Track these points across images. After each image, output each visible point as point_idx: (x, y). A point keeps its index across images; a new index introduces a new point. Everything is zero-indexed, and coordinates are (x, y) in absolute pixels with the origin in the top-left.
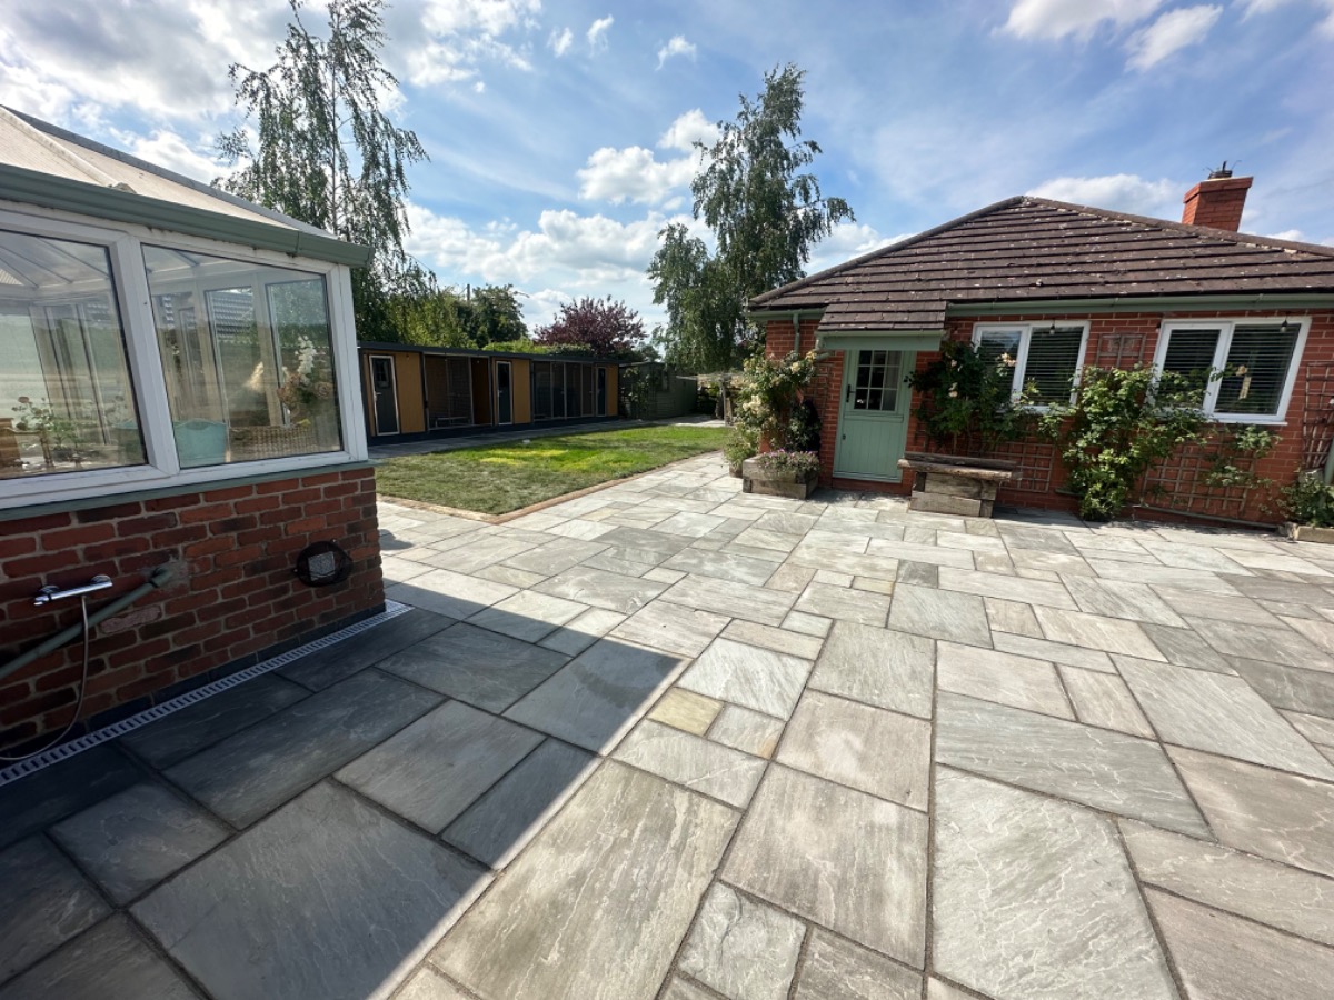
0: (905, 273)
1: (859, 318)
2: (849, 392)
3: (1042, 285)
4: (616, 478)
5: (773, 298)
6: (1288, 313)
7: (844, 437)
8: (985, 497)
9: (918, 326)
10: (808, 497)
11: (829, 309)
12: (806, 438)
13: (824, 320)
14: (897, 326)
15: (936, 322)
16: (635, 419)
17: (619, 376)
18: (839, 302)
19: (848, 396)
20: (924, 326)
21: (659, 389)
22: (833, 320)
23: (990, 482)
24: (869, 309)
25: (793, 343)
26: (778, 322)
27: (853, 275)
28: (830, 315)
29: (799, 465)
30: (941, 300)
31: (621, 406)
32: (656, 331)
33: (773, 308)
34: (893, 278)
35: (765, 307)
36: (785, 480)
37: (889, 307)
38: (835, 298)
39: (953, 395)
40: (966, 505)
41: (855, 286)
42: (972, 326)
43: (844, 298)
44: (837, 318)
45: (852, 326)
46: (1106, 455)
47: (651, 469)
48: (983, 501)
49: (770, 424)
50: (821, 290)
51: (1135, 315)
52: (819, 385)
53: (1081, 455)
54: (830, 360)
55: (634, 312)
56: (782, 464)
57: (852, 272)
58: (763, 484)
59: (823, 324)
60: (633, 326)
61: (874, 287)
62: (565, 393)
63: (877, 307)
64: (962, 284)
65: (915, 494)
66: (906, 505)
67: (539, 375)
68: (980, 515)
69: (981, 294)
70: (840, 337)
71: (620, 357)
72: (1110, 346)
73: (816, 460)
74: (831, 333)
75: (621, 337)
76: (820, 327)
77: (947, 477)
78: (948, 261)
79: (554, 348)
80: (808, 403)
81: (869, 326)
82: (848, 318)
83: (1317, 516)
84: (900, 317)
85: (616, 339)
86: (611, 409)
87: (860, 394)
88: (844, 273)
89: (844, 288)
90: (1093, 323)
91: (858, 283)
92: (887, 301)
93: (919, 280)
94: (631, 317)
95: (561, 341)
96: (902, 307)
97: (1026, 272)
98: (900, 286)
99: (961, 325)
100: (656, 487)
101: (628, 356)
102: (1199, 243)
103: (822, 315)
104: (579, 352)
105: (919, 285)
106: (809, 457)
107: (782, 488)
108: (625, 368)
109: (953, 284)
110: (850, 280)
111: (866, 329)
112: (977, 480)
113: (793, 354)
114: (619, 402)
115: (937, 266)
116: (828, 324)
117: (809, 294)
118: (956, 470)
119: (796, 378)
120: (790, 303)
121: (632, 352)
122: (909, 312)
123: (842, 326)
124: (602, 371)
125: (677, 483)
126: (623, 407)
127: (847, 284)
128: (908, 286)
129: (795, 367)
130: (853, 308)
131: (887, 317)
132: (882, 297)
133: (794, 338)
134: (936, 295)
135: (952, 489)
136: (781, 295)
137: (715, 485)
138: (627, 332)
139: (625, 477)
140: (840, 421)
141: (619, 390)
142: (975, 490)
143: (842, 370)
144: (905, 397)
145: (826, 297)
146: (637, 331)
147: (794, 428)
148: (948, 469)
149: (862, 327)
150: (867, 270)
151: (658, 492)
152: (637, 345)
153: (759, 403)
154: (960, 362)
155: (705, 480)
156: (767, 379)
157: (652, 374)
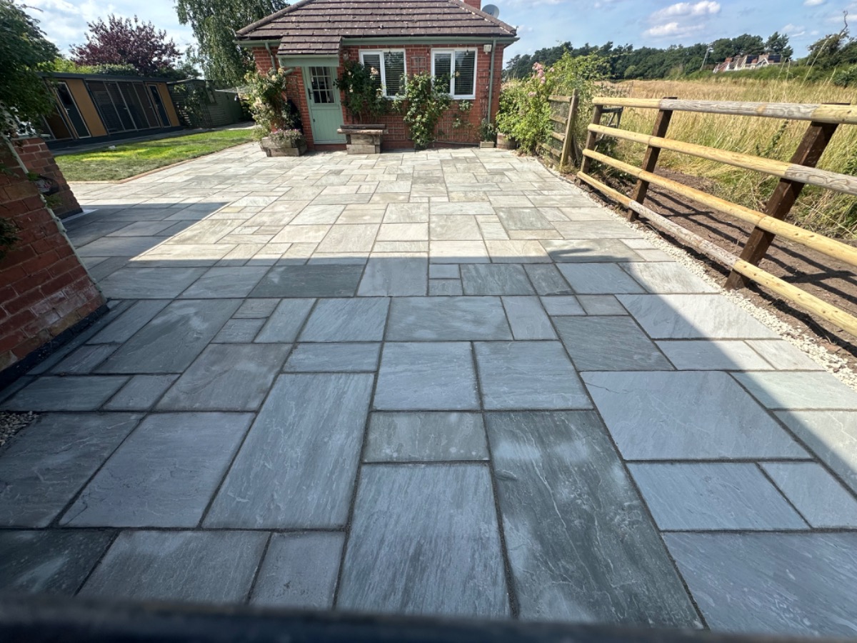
0: (322, 15)
1: (298, 46)
2: (310, 93)
3: (383, 28)
4: (190, 158)
5: (251, 31)
6: (468, 46)
7: (314, 120)
8: (376, 144)
9: (326, 52)
10: (301, 155)
11: (284, 39)
12: (292, 121)
13: (280, 48)
14: (317, 52)
15: (335, 49)
16: (197, 128)
17: (170, 93)
18: (288, 36)
19: (310, 96)
20: (330, 52)
21: (207, 102)
22: (285, 48)
23: (376, 135)
24: (304, 41)
25: (271, 63)
26: (259, 48)
27: (295, 16)
28: (283, 44)
29: (291, 137)
30: (339, 36)
31: (181, 119)
32: (188, 52)
33: (253, 38)
34: (317, 19)
35: (247, 37)
36: (287, 147)
37: (314, 39)
38: (285, 33)
39: (351, 91)
40: (369, 148)
41: (297, 24)
42: (357, 51)
43: (291, 32)
44: (288, 46)
45: (295, 52)
46: (419, 118)
47: (212, 153)
48: (376, 145)
49: (270, 115)
50: (279, 26)
51: (420, 46)
52: (293, 89)
53: (409, 119)
54: (295, 73)
55: (163, 32)
56: (282, 138)
57: (295, 13)
58: (276, 150)
59: (280, 50)
60: (166, 46)
61: (306, 25)
62: (127, 108)
63: (308, 39)
64: (349, 25)
65: (348, 146)
66: (346, 153)
67: (96, 93)
68: (376, 153)
69: (357, 32)
70: (290, 59)
71: (165, 76)
72: (415, 63)
73: (300, 134)
74: (285, 56)
75: (159, 56)
76: (279, 52)
77: (359, 136)
78: (345, 8)
79: (98, 68)
80: (290, 101)
81: (304, 52)
82: (293, 46)
83: (487, 137)
84: (320, 46)
85: (155, 59)
86: (174, 122)
87: (316, 94)
88: (290, 14)
89: (290, 25)
90: (406, 50)
91: (299, 22)
92: (312, 35)
93: (329, 21)
94: (162, 37)
95: (102, 61)
96: (320, 39)
97: (378, 19)
98: (319, 25)
99: (353, 51)
100: (216, 160)
101: (173, 76)
102: (447, 5)
103: (279, 43)
104: (125, 71)
105: (329, 25)
106: (296, 132)
107: (286, 151)
108: (173, 85)
109: (344, 25)
110: (294, 19)
111: (302, 54)
112: (370, 135)
113: (272, 70)
114: (178, 114)
115: (338, 12)
116: (283, 50)
117: (271, 29)
118: (362, 131)
119: (278, 85)
120: (261, 35)
121: (175, 71)
122: (324, 43)
123: (290, 51)
124: (153, 88)
125: (229, 157)
126: (183, 118)
127: (292, 22)
128: (324, 25)
129: (274, 78)
130: (296, 39)
131: (313, 46)
132: (310, 32)
133: (270, 59)
134: (337, 32)
135: (362, 141)
136: (256, 29)
137: (251, 156)
138: (164, 52)
139: (195, 157)
140: (310, 111)
141: (175, 106)
142: (371, 141)
143: (302, 79)
144: (337, 94)
145: (281, 31)
146: (171, 50)
147: (285, 116)
148: (358, 131)
149: (300, 52)
150: (303, 12)
151: (217, 162)
152: (177, 64)
153: (261, 102)
154: (353, 73)
155: (246, 154)
156: (262, 86)
157: (198, 89)
